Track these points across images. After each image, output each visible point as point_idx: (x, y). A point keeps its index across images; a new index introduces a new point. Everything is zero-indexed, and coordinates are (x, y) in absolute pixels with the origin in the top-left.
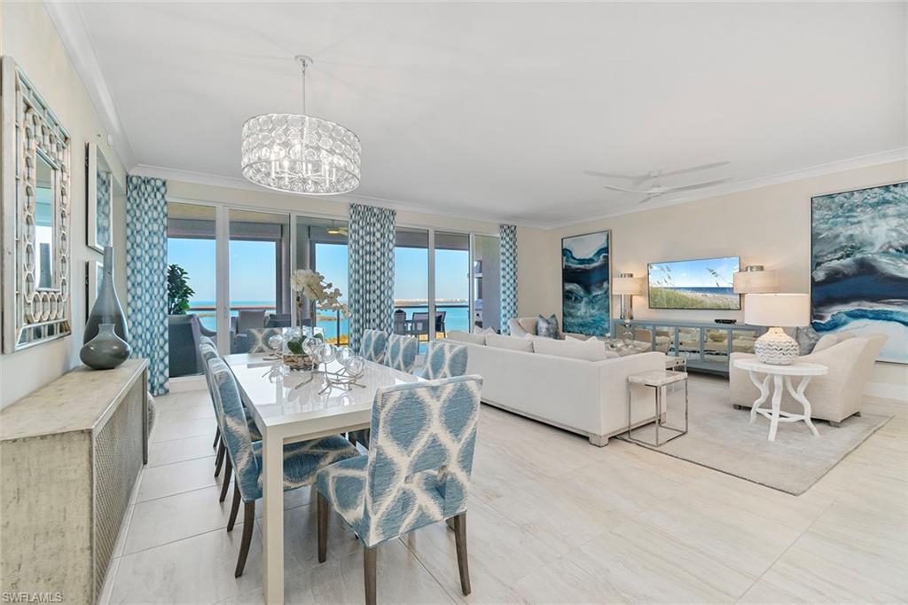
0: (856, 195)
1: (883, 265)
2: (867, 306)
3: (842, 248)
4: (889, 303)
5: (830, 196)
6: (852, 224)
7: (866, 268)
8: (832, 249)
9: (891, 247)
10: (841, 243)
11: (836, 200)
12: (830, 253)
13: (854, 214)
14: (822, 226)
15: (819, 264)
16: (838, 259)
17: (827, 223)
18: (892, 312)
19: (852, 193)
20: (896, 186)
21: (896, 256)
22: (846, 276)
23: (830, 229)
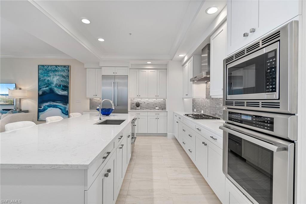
0: (50, 67)
1: (56, 91)
2: (52, 103)
3: (46, 84)
4: (57, 102)
5: (43, 66)
6: (49, 76)
7: (52, 91)
8: (44, 84)
9: (57, 85)
10: (46, 82)
11: (45, 67)
12: (43, 85)
13: (49, 73)
14: (41, 76)
15: (40, 89)
16: (45, 87)
17: (42, 75)
18: (57, 105)
19: (48, 66)
20: (58, 66)
21: (58, 88)
22: (47, 93)
23: (43, 77)
